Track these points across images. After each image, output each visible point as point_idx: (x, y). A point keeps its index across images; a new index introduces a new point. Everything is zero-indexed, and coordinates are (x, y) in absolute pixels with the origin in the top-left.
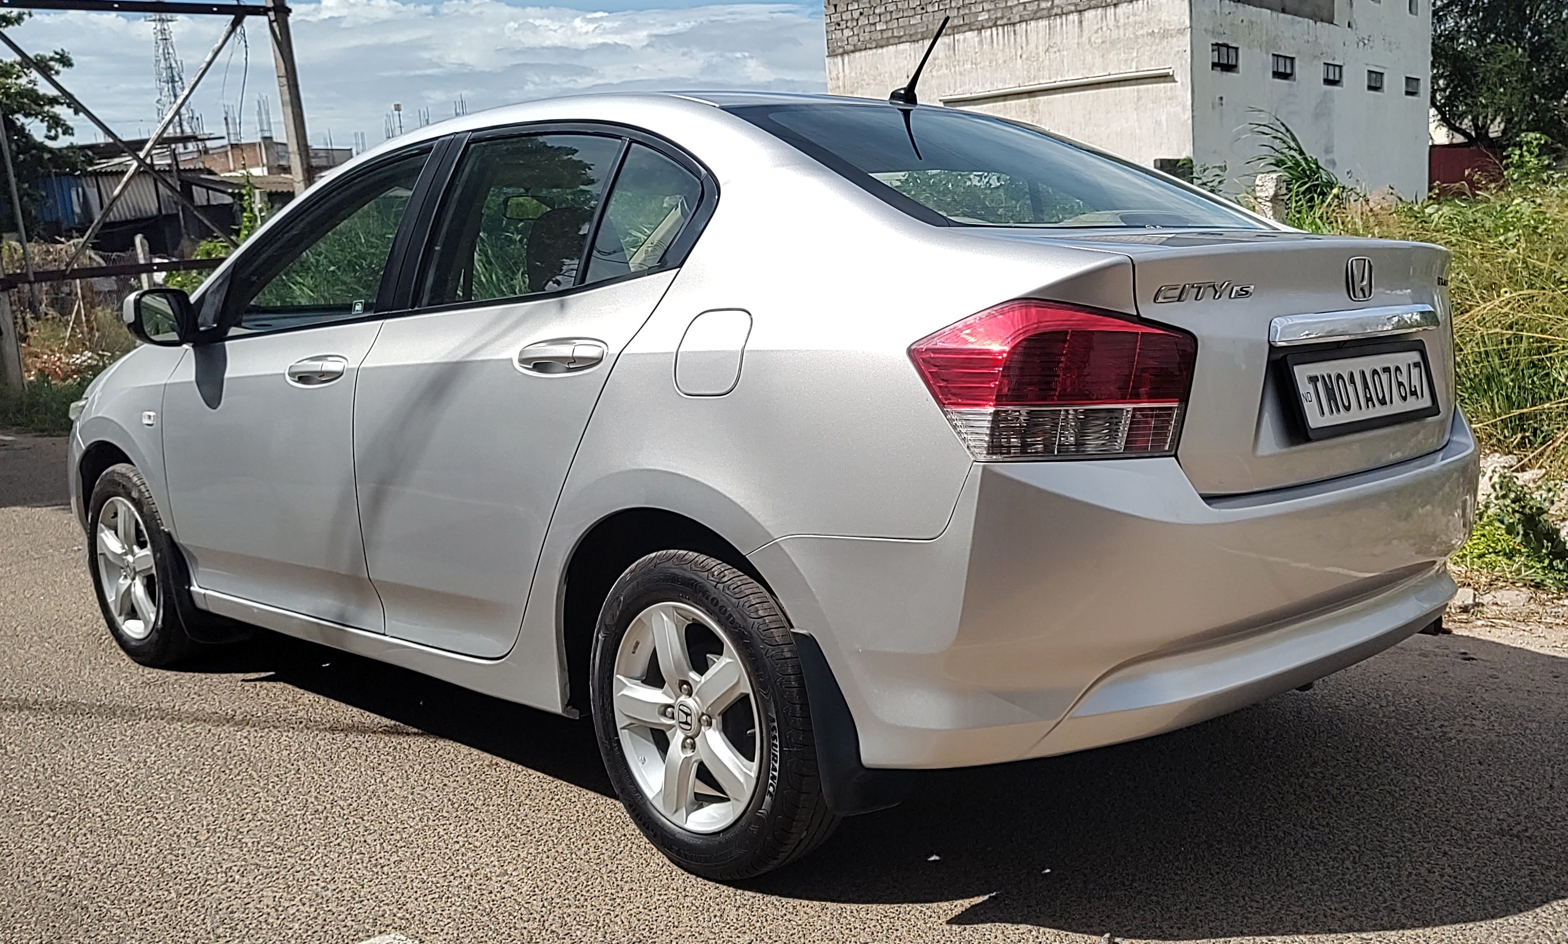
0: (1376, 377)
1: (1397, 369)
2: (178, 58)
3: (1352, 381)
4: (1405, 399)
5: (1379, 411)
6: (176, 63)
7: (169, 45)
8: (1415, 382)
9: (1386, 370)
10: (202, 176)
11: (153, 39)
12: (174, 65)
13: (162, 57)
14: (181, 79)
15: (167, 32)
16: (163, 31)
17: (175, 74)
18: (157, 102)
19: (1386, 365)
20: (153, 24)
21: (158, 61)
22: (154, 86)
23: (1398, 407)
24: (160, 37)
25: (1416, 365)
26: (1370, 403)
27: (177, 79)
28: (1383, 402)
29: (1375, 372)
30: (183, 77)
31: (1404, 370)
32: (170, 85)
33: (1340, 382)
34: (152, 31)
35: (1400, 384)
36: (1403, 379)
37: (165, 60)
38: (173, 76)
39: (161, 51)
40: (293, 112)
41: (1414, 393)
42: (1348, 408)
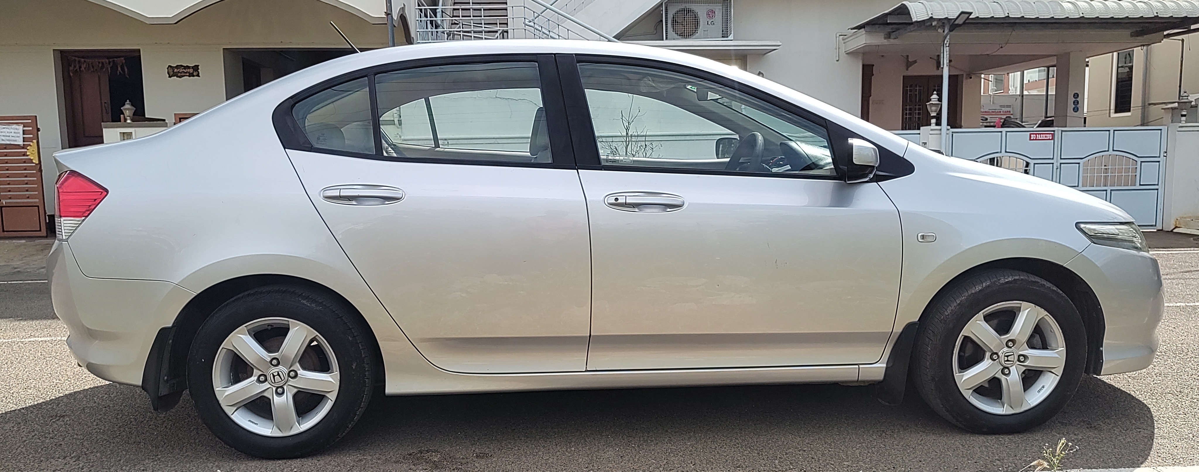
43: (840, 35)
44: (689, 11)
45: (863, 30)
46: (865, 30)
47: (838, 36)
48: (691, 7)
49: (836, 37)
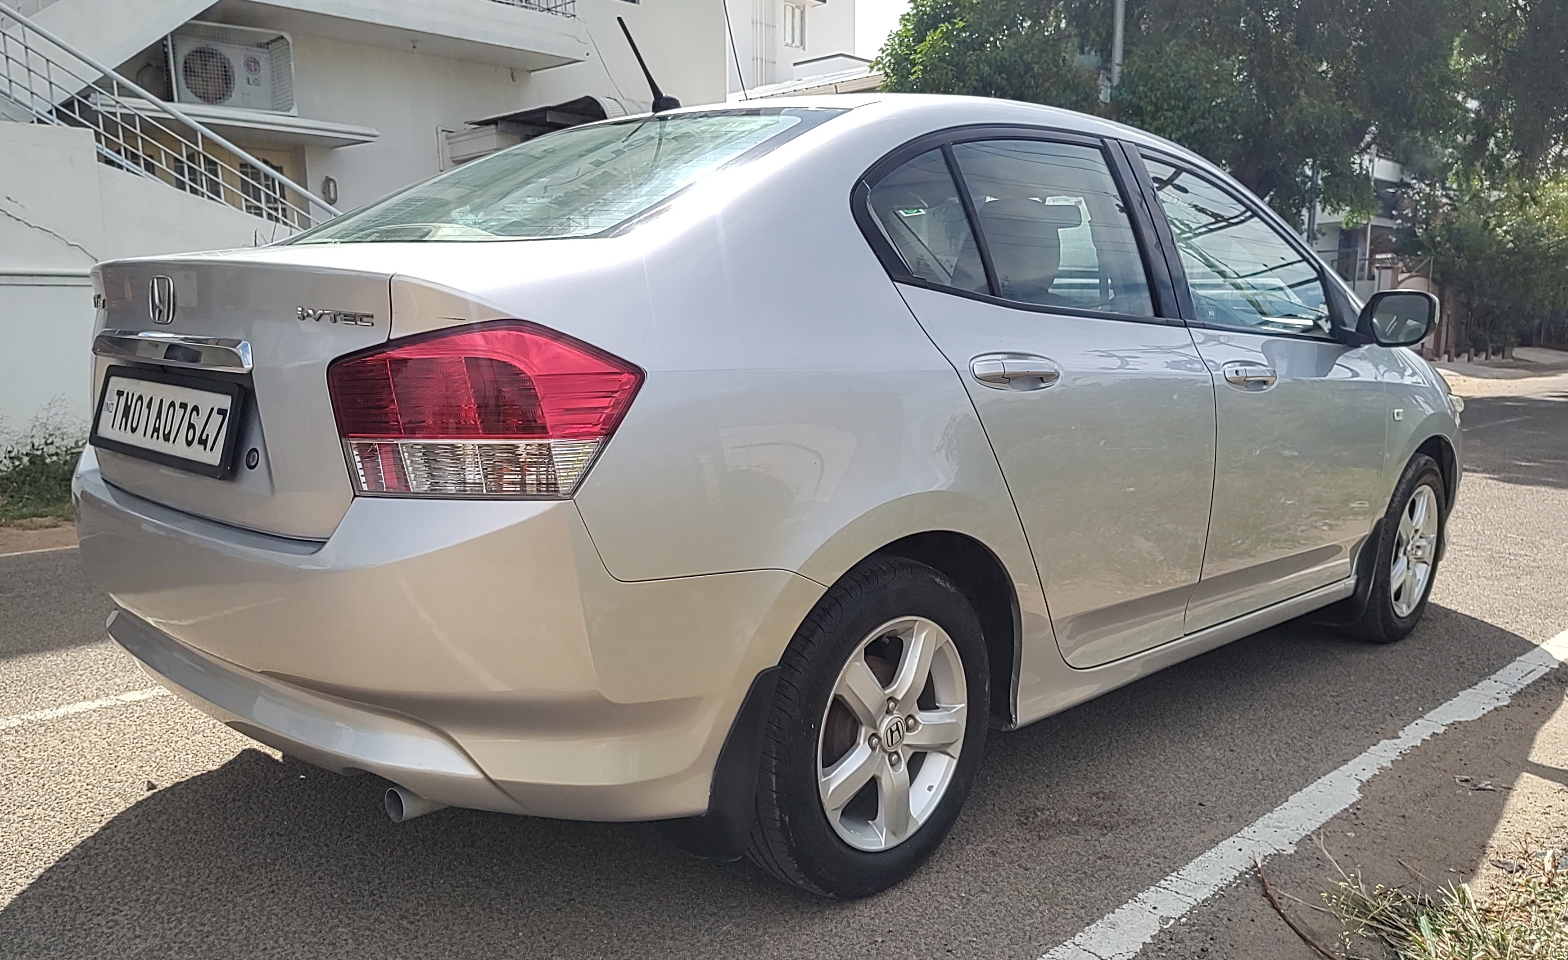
0: (172, 409)
1: (196, 409)
3: (149, 406)
4: (189, 443)
5: (158, 445)
8: (212, 431)
9: (184, 406)
19: (184, 401)
23: (178, 449)
25: (221, 412)
26: (155, 434)
28: (166, 438)
29: (172, 404)
31: (204, 414)
33: (139, 402)
35: (191, 426)
36: (199, 424)
41: (203, 442)
42: (134, 430)
43: (443, 131)
44: (212, 54)
45: (493, 126)
46: (497, 129)
47: (439, 130)
48: (215, 48)
49: (437, 133)
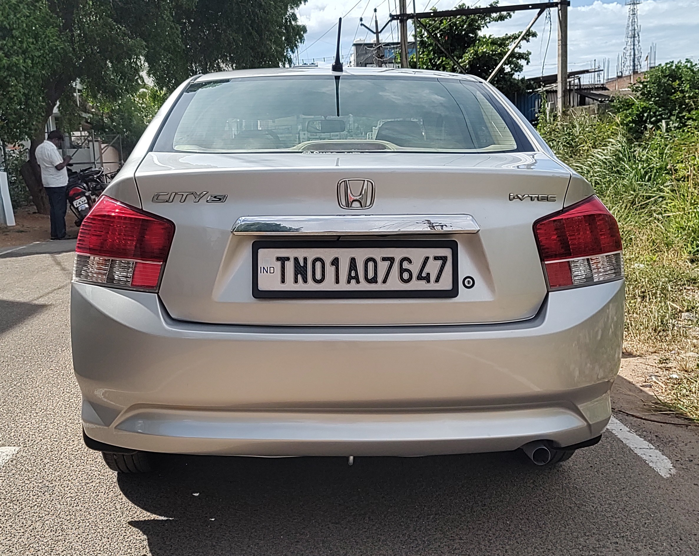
2: (639, 24)
6: (637, 26)
7: (635, 17)
10: (592, 92)
11: (628, 15)
12: (636, 28)
13: (630, 24)
14: (638, 35)
15: (635, 10)
16: (633, 10)
17: (636, 33)
18: (624, 49)
20: (629, 6)
21: (628, 27)
22: (624, 41)
24: (631, 13)
27: (636, 35)
30: (640, 34)
32: (632, 39)
34: (628, 10)
37: (632, 25)
38: (635, 34)
39: (631, 21)
40: (562, 60)
